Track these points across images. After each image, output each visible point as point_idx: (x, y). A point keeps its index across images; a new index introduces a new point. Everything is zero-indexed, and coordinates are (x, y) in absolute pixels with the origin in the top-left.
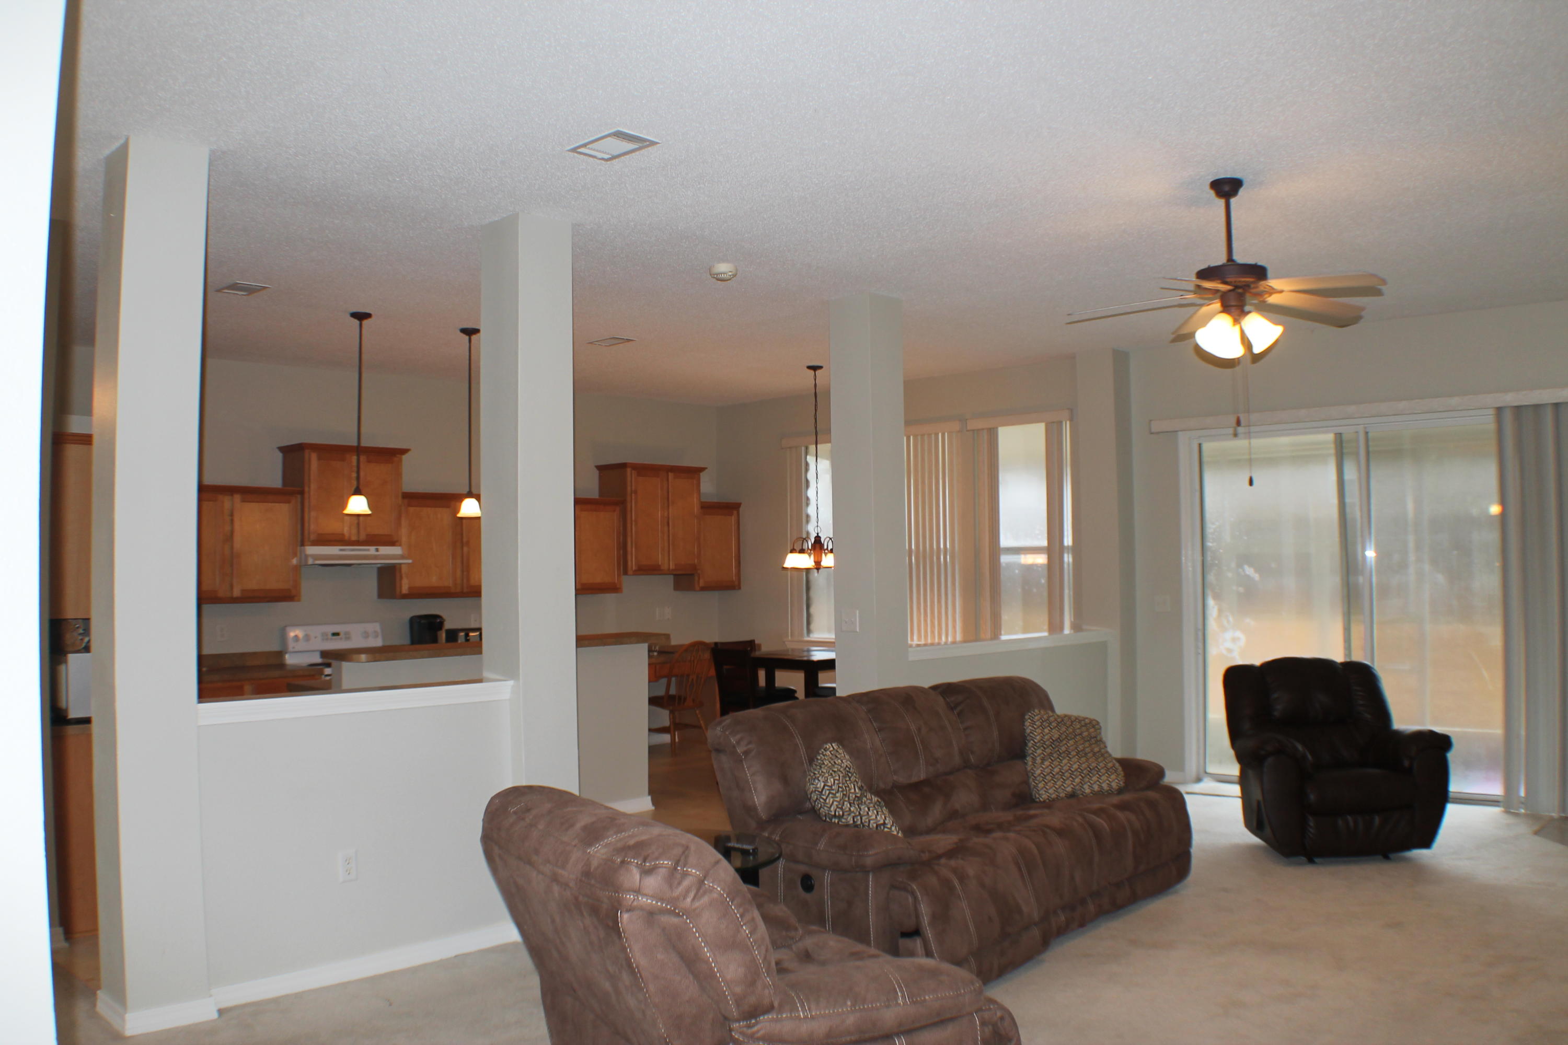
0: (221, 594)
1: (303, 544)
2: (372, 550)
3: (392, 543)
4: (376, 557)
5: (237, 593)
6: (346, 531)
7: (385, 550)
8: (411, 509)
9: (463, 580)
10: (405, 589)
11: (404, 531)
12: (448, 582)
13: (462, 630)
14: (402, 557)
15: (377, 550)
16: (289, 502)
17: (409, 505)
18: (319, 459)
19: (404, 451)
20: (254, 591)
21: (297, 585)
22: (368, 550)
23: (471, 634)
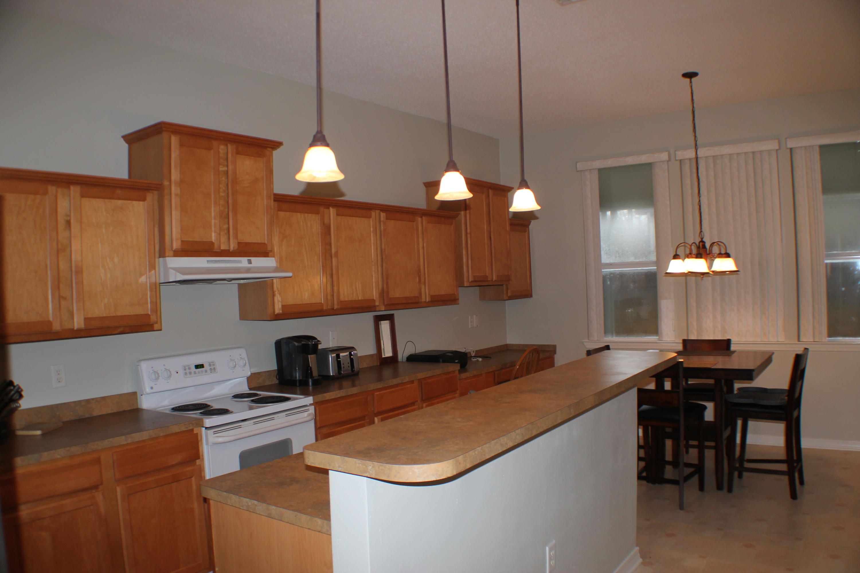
0: (56, 327)
1: (162, 254)
2: (243, 262)
3: (265, 253)
4: (248, 270)
5: (78, 323)
6: (213, 237)
7: (258, 262)
8: (282, 214)
9: (333, 296)
10: (278, 309)
11: (276, 240)
12: (320, 298)
13: (333, 351)
14: (276, 270)
15: (250, 262)
16: (144, 199)
17: (280, 210)
18: (182, 145)
19: (276, 145)
20: (102, 318)
21: (156, 308)
22: (240, 262)
23: (341, 354)
